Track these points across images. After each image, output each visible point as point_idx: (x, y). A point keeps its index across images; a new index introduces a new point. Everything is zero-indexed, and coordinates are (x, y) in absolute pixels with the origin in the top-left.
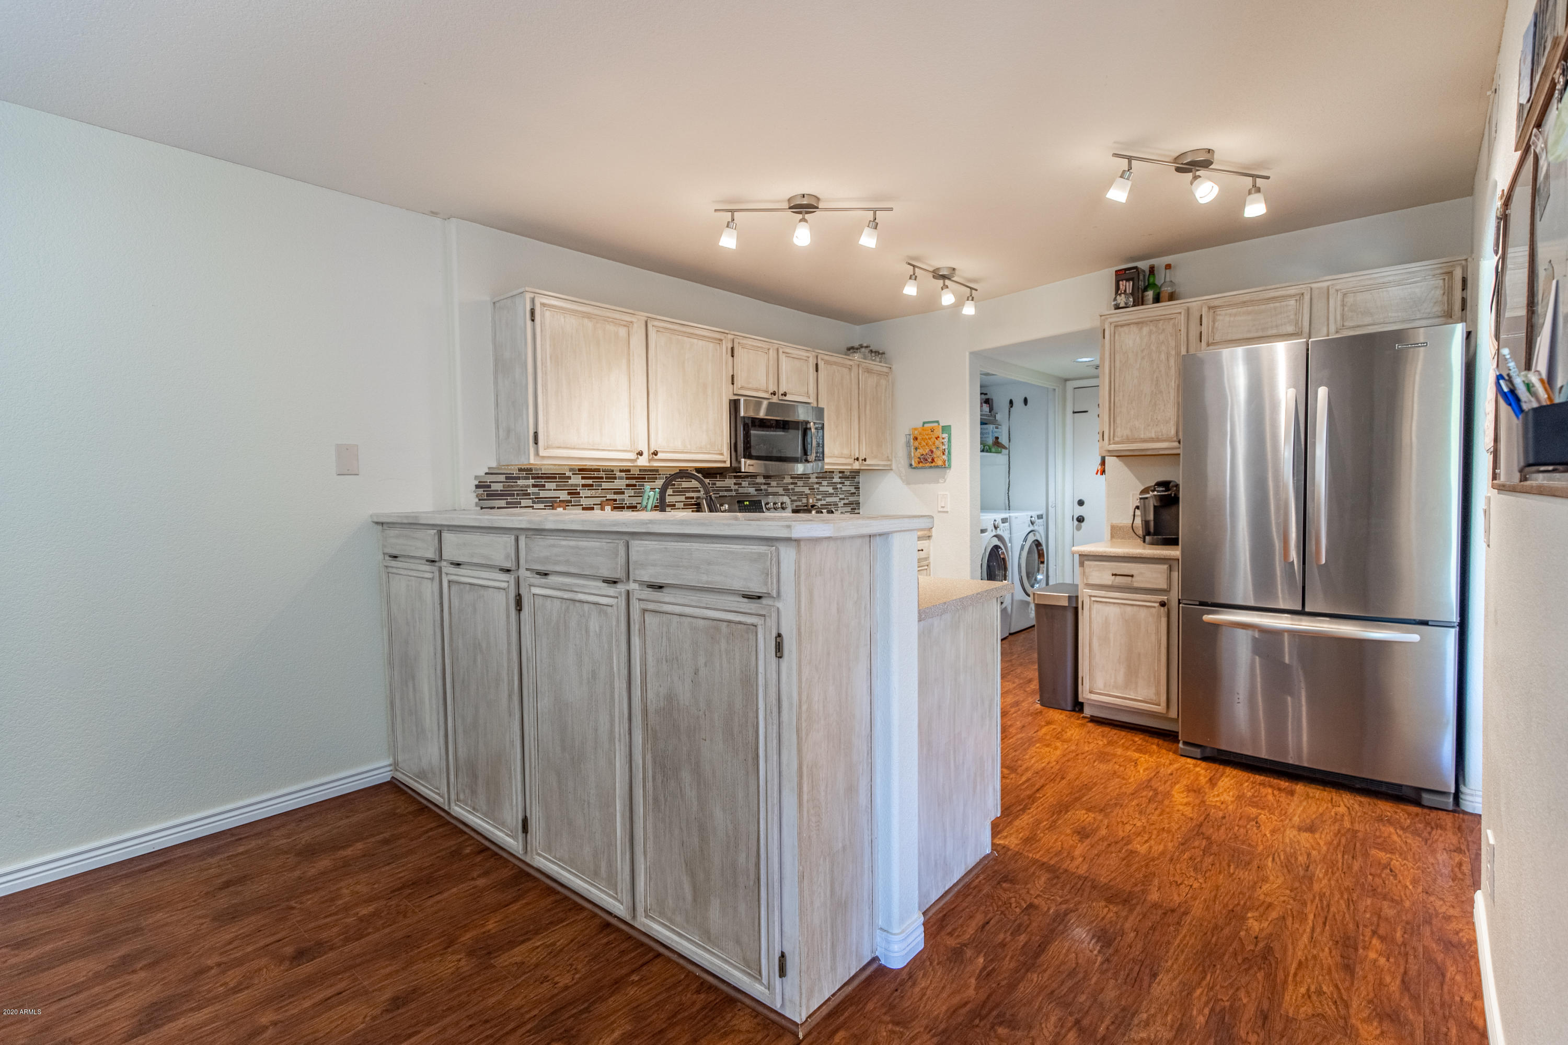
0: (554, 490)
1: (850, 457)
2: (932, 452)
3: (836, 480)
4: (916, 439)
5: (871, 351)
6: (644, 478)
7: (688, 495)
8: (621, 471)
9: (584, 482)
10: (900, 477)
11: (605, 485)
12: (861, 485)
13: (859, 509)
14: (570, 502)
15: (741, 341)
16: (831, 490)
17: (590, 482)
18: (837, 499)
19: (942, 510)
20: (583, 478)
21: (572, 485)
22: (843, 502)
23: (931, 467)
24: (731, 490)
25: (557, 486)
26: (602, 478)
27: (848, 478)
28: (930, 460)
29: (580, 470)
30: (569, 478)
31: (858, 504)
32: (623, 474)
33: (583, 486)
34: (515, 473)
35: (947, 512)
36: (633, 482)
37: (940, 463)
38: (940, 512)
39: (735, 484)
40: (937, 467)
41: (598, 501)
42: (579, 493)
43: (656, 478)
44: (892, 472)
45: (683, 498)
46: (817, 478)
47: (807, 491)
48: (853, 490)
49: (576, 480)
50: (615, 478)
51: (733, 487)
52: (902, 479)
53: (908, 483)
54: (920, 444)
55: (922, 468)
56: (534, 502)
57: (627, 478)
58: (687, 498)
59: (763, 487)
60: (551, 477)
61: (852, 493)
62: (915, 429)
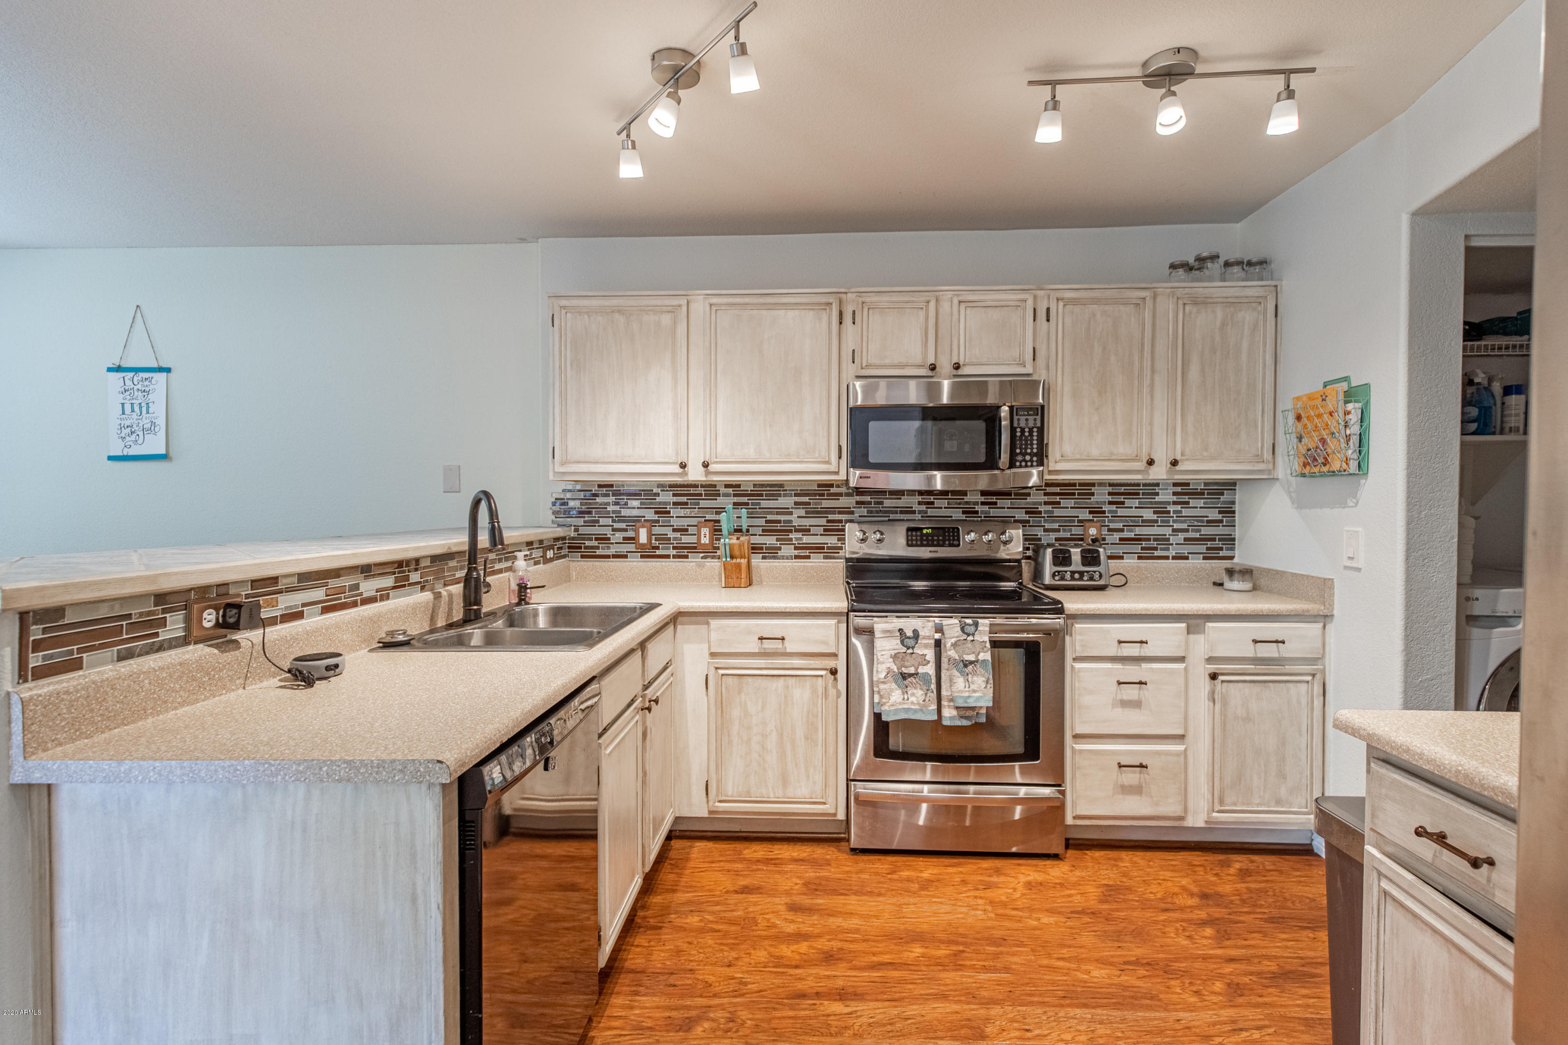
0: (638, 508)
1: (1137, 459)
2: (1323, 441)
3: (1165, 496)
4: (1299, 418)
5: (1227, 264)
6: (761, 495)
7: (831, 517)
8: (727, 486)
9: (675, 499)
10: (1289, 493)
11: (703, 504)
12: (1237, 508)
13: (1233, 549)
14: (658, 521)
15: (868, 300)
16: (1148, 514)
17: (684, 499)
18: (1167, 531)
19: (1349, 564)
20: (674, 495)
21: (660, 503)
22: (1181, 536)
23: (1322, 475)
24: (914, 512)
25: (641, 503)
26: (701, 495)
27: (1203, 494)
28: (1321, 460)
29: (670, 486)
30: (658, 495)
31: (1230, 540)
32: (730, 490)
33: (674, 504)
34: (595, 489)
35: (1359, 570)
36: (745, 499)
37: (1336, 465)
38: (1346, 568)
39: (920, 503)
40: (1333, 473)
41: (694, 521)
42: (669, 512)
43: (780, 495)
44: (1278, 484)
45: (823, 521)
46: (1110, 494)
47: (1085, 515)
48: (1214, 515)
49: (667, 497)
50: (719, 495)
51: (916, 507)
52: (1291, 497)
53: (1300, 504)
54: (1305, 426)
55: (1312, 475)
56: (614, 521)
57: (735, 495)
58: (828, 521)
59: (978, 508)
60: (635, 495)
61: (1208, 521)
62: (1298, 399)
